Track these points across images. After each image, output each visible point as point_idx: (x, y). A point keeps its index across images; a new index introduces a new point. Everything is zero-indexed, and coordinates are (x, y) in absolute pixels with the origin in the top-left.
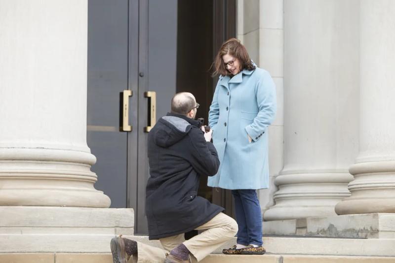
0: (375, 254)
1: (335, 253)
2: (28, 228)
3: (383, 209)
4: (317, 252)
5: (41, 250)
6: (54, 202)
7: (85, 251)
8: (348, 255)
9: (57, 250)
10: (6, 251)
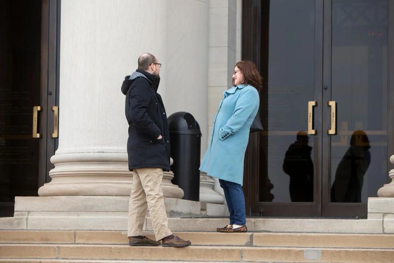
0: (361, 232)
1: (327, 231)
2: (83, 212)
3: (389, 194)
4: (310, 230)
5: (91, 229)
6: (105, 193)
7: (123, 229)
8: (337, 233)
9: (102, 229)
10: (67, 229)
